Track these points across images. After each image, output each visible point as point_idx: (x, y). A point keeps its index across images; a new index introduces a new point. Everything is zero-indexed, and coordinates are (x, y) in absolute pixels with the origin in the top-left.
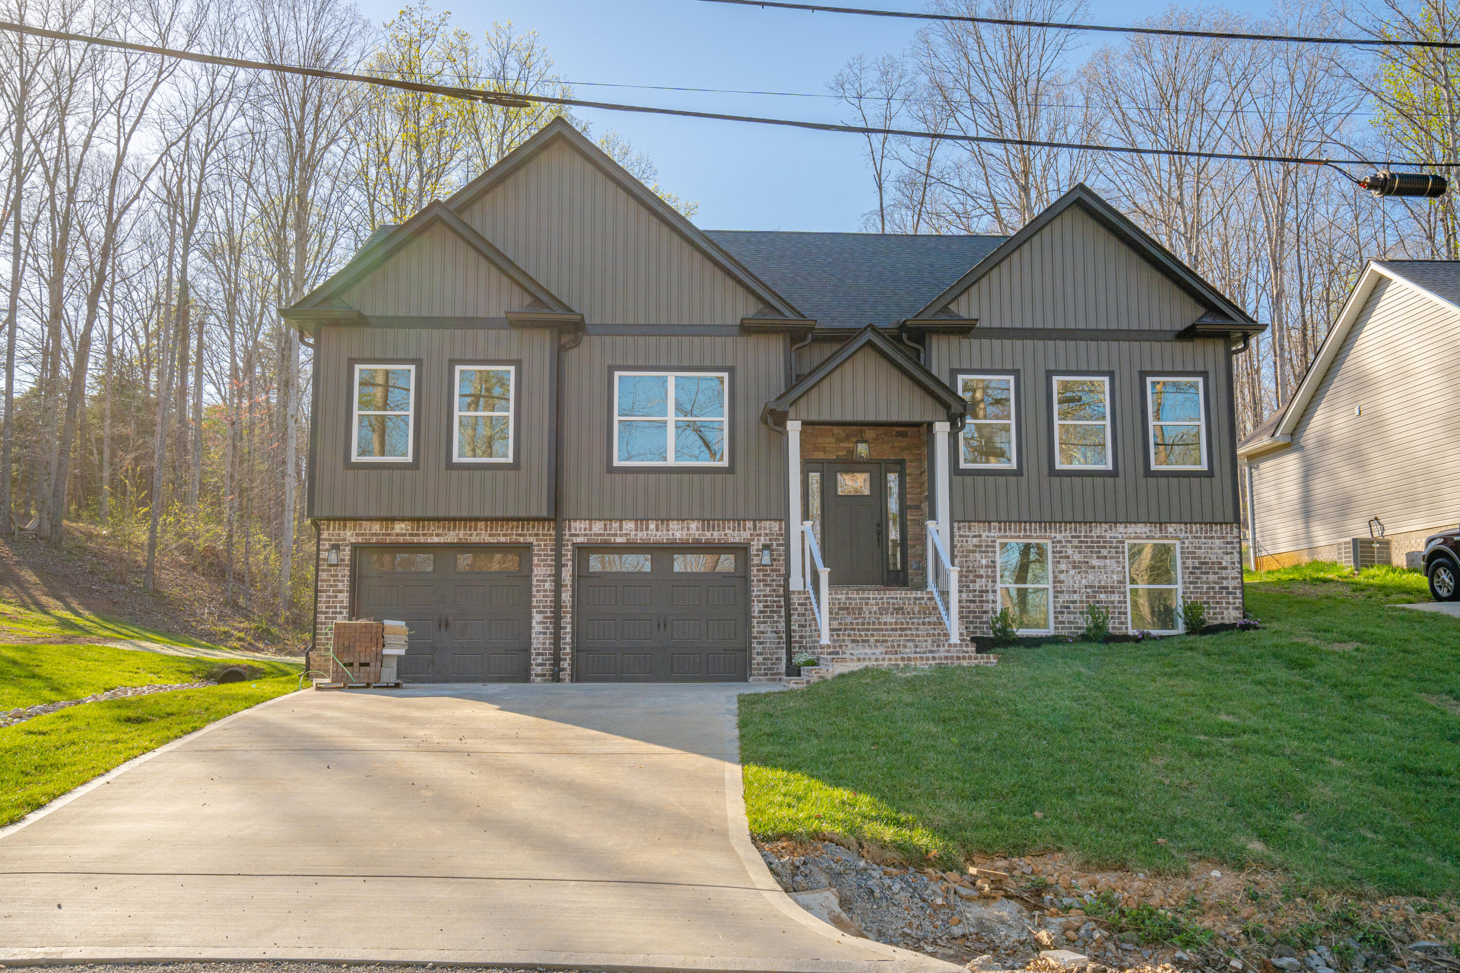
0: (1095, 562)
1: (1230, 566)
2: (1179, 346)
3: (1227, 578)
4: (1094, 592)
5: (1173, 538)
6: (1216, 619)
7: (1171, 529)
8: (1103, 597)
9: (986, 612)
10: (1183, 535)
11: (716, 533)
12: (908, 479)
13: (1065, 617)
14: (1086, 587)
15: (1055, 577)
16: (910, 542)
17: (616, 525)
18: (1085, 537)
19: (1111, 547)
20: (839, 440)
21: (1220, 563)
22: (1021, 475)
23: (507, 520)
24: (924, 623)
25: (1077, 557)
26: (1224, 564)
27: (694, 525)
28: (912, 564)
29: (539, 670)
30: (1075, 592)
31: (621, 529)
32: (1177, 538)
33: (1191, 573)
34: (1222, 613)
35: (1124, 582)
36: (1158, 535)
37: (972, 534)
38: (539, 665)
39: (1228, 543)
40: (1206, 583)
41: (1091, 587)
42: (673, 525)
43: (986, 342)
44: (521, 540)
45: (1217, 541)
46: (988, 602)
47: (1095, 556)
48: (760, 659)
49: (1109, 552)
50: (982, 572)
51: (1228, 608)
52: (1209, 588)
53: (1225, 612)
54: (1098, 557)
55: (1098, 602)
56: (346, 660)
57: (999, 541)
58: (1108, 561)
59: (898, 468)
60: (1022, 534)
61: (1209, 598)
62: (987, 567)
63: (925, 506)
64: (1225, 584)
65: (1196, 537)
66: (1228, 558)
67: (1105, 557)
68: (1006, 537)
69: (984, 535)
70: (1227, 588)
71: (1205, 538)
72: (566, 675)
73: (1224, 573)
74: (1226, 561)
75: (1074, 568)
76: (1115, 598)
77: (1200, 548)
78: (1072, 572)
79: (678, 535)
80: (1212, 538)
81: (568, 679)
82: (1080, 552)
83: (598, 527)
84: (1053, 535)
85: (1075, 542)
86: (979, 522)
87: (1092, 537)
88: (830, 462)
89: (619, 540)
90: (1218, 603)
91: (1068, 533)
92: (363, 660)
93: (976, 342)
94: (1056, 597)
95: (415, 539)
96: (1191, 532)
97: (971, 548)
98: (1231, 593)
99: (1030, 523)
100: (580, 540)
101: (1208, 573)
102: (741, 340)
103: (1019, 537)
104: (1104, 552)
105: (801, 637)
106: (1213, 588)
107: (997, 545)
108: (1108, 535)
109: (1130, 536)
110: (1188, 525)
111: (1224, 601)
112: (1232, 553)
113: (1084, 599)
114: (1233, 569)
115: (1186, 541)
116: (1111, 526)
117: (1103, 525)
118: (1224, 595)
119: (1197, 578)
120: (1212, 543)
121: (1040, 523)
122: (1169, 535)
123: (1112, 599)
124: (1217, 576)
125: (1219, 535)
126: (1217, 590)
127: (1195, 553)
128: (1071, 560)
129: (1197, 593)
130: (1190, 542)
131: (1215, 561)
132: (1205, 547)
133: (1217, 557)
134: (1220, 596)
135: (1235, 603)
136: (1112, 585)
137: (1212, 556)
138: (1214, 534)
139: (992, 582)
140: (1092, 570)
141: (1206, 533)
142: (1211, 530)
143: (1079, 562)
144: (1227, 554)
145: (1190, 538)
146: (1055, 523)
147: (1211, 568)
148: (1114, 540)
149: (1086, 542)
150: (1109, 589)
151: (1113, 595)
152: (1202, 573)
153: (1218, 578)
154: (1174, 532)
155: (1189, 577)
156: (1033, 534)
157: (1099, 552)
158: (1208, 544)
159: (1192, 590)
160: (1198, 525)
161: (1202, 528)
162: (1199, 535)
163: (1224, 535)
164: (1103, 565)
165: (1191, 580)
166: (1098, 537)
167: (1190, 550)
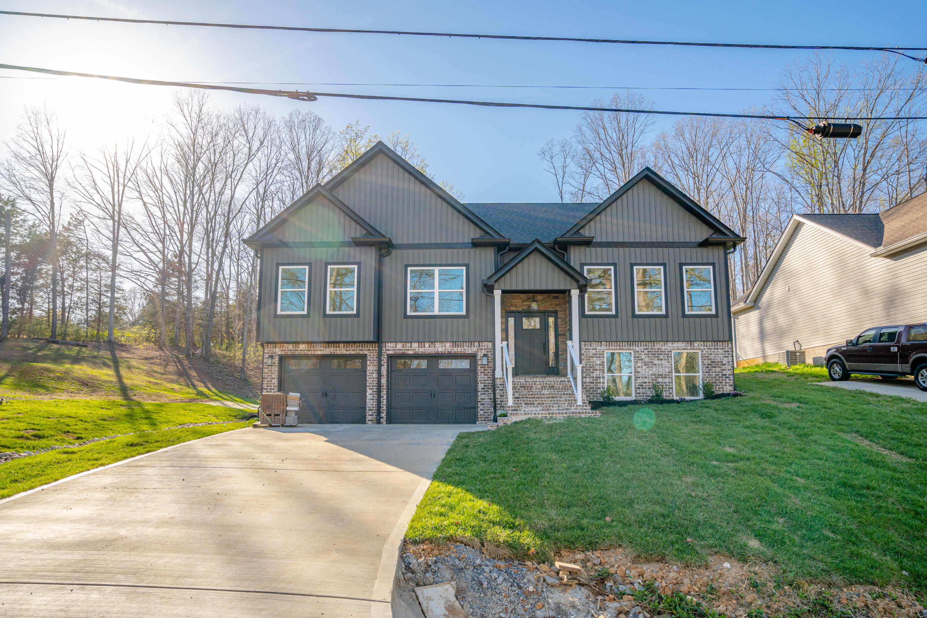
0: (656, 362)
1: (727, 364)
2: (699, 250)
3: (725, 370)
4: (656, 377)
5: (697, 349)
6: (720, 391)
7: (696, 344)
8: (660, 380)
9: (599, 388)
10: (702, 347)
11: (459, 349)
12: (559, 321)
13: (641, 391)
14: (651, 375)
15: (635, 370)
16: (560, 353)
17: (408, 345)
18: (651, 349)
19: (665, 354)
20: (523, 301)
21: (722, 362)
22: (618, 317)
23: (355, 342)
24: (564, 394)
25: (647, 359)
26: (724, 362)
27: (448, 345)
28: (561, 364)
29: (370, 418)
30: (646, 378)
31: (411, 347)
32: (699, 349)
33: (707, 367)
34: (723, 388)
35: (672, 372)
36: (689, 347)
37: (591, 348)
38: (370, 415)
39: (726, 351)
40: (715, 372)
41: (654, 375)
42: (438, 345)
43: (599, 249)
44: (361, 352)
45: (720, 351)
46: (600, 383)
47: (656, 359)
48: (482, 412)
49: (664, 357)
50: (597, 367)
51: (726, 385)
52: (716, 375)
53: (725, 388)
54: (658, 360)
55: (658, 383)
56: (268, 413)
57: (607, 351)
58: (663, 362)
59: (554, 315)
60: (618, 348)
61: (716, 380)
62: (600, 365)
63: (568, 334)
64: (724, 372)
65: (709, 349)
66: (726, 359)
67: (662, 360)
68: (610, 349)
69: (598, 348)
70: (726, 375)
71: (714, 349)
72: (384, 420)
73: (724, 367)
74: (725, 361)
75: (645, 365)
76: (667, 380)
77: (711, 354)
78: (644, 367)
79: (440, 350)
80: (718, 349)
81: (384, 422)
82: (648, 357)
83: (399, 346)
84: (634, 348)
85: (646, 352)
86: (596, 341)
87: (655, 349)
88: (519, 312)
89: (410, 352)
90: (721, 383)
91: (642, 347)
92: (276, 413)
93: (593, 249)
94: (636, 380)
95: (310, 353)
96: (707, 346)
97: (591, 355)
98: (727, 378)
99: (622, 342)
100: (390, 352)
101: (716, 367)
102: (472, 250)
103: (616, 349)
104: (661, 357)
105: (501, 401)
106: (718, 375)
107: (605, 353)
108: (663, 348)
109: (674, 348)
110: (705, 342)
111: (724, 381)
112: (728, 357)
113: (651, 381)
114: (729, 365)
115: (704, 351)
116: (664, 343)
117: (661, 343)
118: (724, 378)
119: (710, 370)
120: (718, 352)
121: (627, 342)
122: (695, 348)
123: (665, 381)
124: (720, 368)
125: (721, 347)
126: (720, 376)
127: (709, 357)
128: (643, 361)
129: (710, 377)
130: (706, 351)
131: (719, 361)
132: (714, 354)
133: (720, 359)
134: (722, 379)
135: (730, 382)
136: (665, 374)
137: (717, 358)
138: (718, 347)
139: (603, 372)
140: (654, 366)
141: (715, 347)
142: (717, 345)
143: (648, 362)
144: (726, 357)
145: (706, 349)
146: (635, 342)
147: (717, 365)
148: (666, 350)
149: (652, 352)
150: (664, 376)
151: (665, 379)
152: (712, 367)
153: (721, 370)
154: (698, 346)
155: (706, 369)
156: (624, 348)
157: (658, 357)
158: (716, 352)
159: (707, 376)
160: (710, 342)
161: (712, 344)
162: (711, 347)
163: (724, 347)
164: (660, 363)
165: (707, 371)
166: (658, 349)
167: (706, 355)
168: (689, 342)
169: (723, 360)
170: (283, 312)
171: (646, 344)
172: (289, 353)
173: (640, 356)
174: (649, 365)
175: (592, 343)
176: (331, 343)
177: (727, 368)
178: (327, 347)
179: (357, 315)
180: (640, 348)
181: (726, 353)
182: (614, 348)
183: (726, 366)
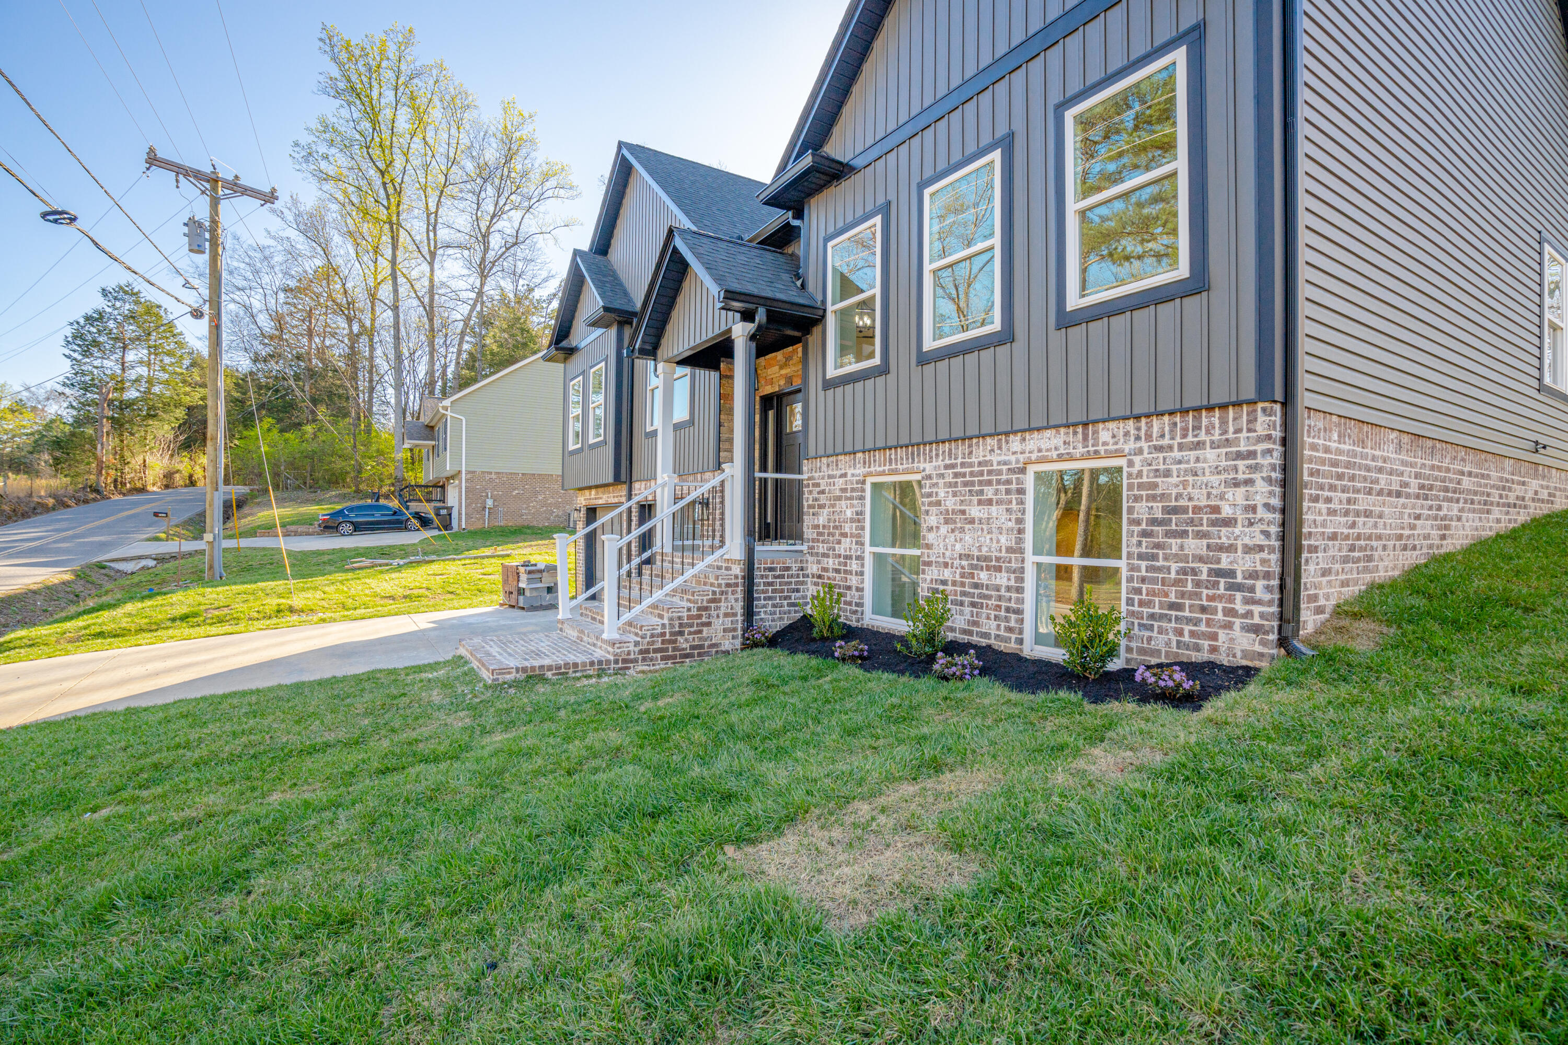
0: (975, 512)
1: (1241, 517)
3: (1231, 548)
4: (973, 567)
5: (1110, 455)
6: (1197, 648)
7: (1104, 434)
8: (983, 576)
9: (849, 588)
10: (1131, 445)
14: (961, 557)
15: (923, 538)
18: (963, 465)
19: (999, 482)
21: (1216, 509)
22: (888, 371)
23: (608, 485)
25: (950, 503)
26: (1227, 511)
30: (946, 565)
32: (1119, 454)
33: (1145, 534)
34: (1214, 637)
35: (1019, 551)
36: (1080, 450)
37: (839, 473)
39: (1239, 456)
40: (1178, 558)
41: (968, 557)
45: (1210, 454)
46: (851, 573)
47: (975, 499)
49: (997, 492)
50: (847, 528)
51: (1229, 626)
52: (1183, 571)
53: (1222, 635)
54: (980, 503)
55: (976, 586)
57: (870, 480)
58: (994, 508)
60: (887, 468)
61: (1182, 595)
62: (852, 520)
64: (1225, 562)
65: (1159, 449)
66: (1238, 495)
69: (850, 472)
70: (1231, 573)
71: (1181, 447)
73: (1224, 535)
74: (1232, 503)
75: (947, 522)
76: (1002, 579)
77: (1167, 474)
78: (944, 529)
80: (1198, 445)
82: (955, 494)
84: (922, 466)
85: (949, 476)
86: (846, 454)
87: (971, 465)
90: (1203, 609)
91: (940, 463)
94: (923, 572)
96: (1149, 437)
97: (838, 493)
98: (1239, 588)
99: (896, 448)
101: (1183, 534)
106: (1194, 572)
107: (868, 487)
108: (995, 458)
109: (1029, 458)
110: (1143, 420)
111: (1220, 606)
112: (1249, 482)
113: (958, 578)
114: (1251, 524)
115: (1137, 459)
116: (999, 440)
117: (989, 440)
118: (1222, 590)
119: (1158, 546)
120: (1198, 460)
121: (907, 447)
122: (1101, 448)
123: (998, 582)
124: (1205, 542)
125: (1216, 437)
126: (1204, 576)
127: (1155, 486)
128: (943, 508)
129: (1154, 581)
130: (1145, 460)
131: (1204, 503)
132: (1178, 470)
133: (1209, 494)
134: (1211, 592)
135: (1249, 614)
136: (998, 555)
137: (1195, 493)
138: (1203, 436)
139: (857, 543)
140: (970, 526)
141: (1184, 436)
142: (1197, 428)
143: (953, 512)
144: (1236, 484)
145: (1146, 450)
146: (925, 444)
147: (1191, 522)
148: (1005, 468)
149: (964, 475)
150: (993, 563)
151: (998, 575)
152: (1169, 534)
153: (1208, 546)
154: (1111, 441)
155: (1139, 544)
156: (899, 466)
157: (981, 492)
158: (1188, 462)
159: (1144, 573)
160: (1166, 418)
161: (1175, 424)
162: (1166, 441)
163: (1230, 436)
164: (986, 516)
165: (1144, 550)
166: (980, 464)
167: (1145, 479)
168: (1080, 429)
169: (1222, 497)
170: (571, 447)
171: (950, 450)
172: (587, 503)
173: (934, 490)
174: (955, 522)
175: (840, 457)
176: (597, 487)
177: (1239, 543)
178: (604, 493)
179: (605, 442)
180: (934, 464)
181: (1241, 464)
182: (879, 469)
183: (1237, 531)
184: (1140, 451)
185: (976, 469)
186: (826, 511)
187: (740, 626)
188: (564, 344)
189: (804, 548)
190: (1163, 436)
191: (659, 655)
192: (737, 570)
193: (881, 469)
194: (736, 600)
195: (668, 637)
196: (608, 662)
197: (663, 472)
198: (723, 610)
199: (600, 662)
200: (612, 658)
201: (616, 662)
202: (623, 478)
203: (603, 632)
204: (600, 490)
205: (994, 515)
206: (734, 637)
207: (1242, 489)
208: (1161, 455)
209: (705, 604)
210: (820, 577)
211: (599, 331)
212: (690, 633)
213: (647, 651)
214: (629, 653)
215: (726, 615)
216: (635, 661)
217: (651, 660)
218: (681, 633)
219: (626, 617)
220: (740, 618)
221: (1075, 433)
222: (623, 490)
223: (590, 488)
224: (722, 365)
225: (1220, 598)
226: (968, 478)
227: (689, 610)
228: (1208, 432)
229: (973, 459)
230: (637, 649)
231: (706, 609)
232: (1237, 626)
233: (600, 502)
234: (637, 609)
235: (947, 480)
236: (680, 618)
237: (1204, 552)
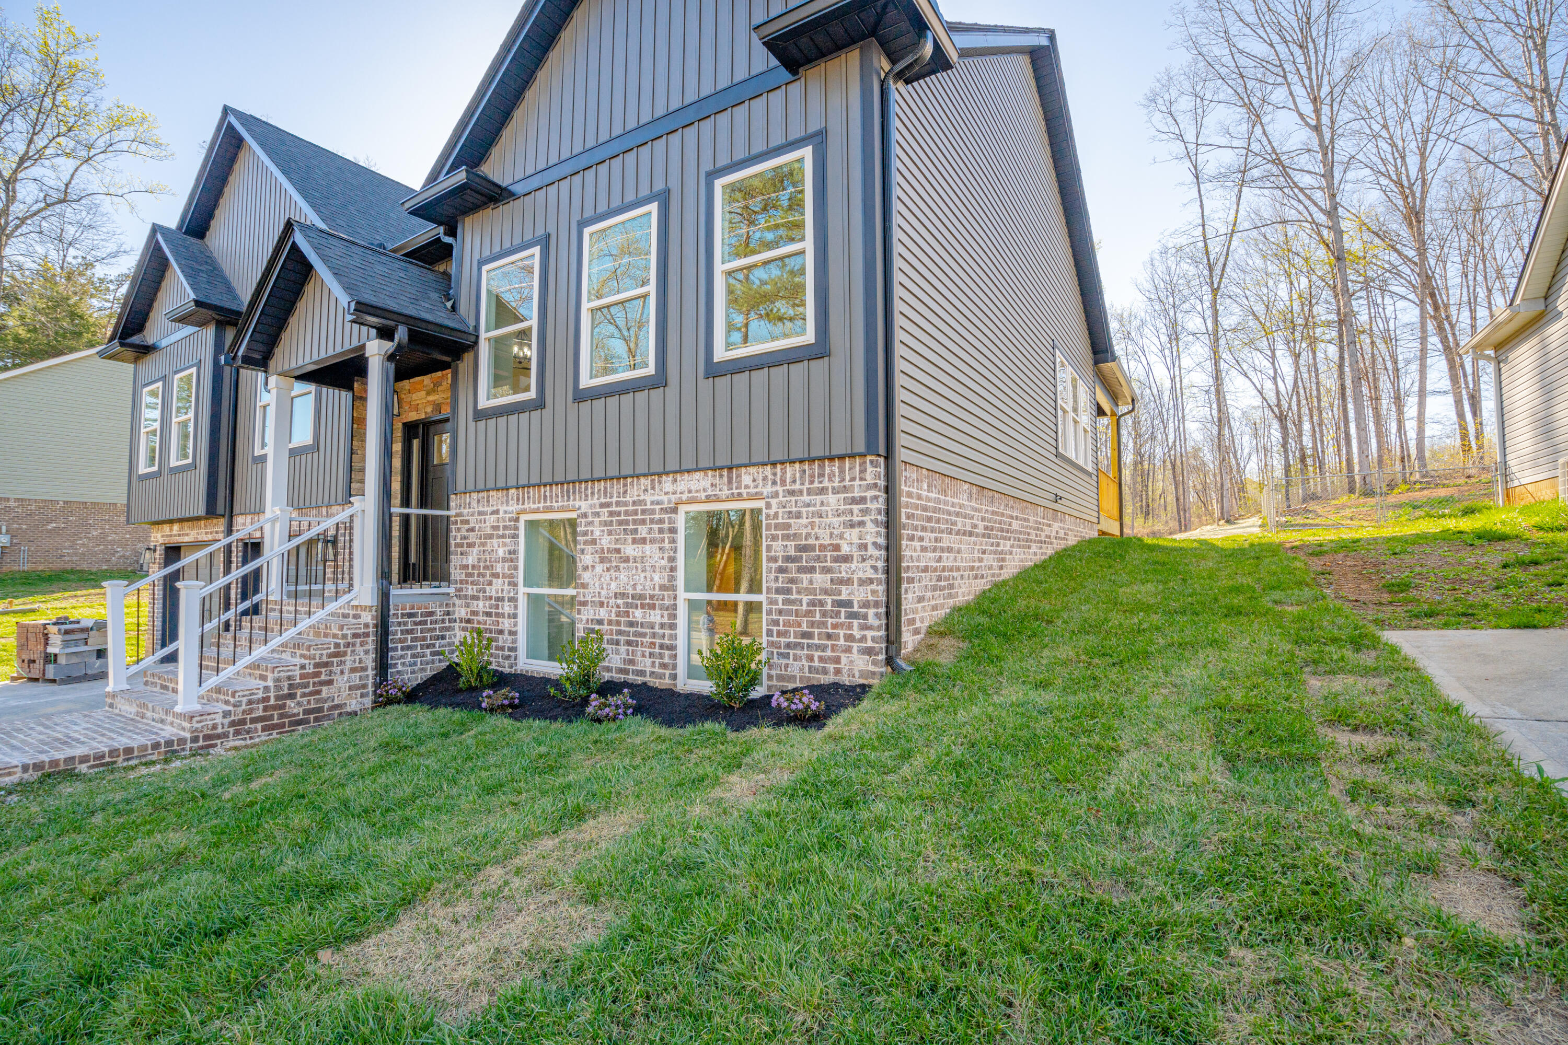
0: (630, 550)
1: (856, 554)
3: (848, 582)
4: (628, 605)
5: (751, 497)
6: (825, 672)
7: (747, 477)
8: (638, 614)
9: (502, 632)
10: (768, 490)
14: (616, 595)
15: (580, 577)
18: (618, 504)
19: (652, 521)
21: (837, 548)
22: (543, 405)
25: (606, 542)
26: (845, 549)
30: (602, 604)
32: (758, 496)
33: (781, 570)
34: (837, 660)
35: (675, 588)
36: (726, 492)
37: (490, 509)
39: (854, 501)
40: (809, 591)
41: (623, 595)
45: (832, 499)
46: (503, 615)
47: (630, 537)
49: (650, 531)
50: (498, 568)
51: (848, 650)
52: (812, 603)
53: (844, 660)
54: (634, 541)
55: (631, 624)
57: (524, 518)
58: (647, 547)
60: (541, 505)
61: (812, 624)
62: (504, 560)
64: (845, 593)
65: (792, 493)
66: (853, 535)
68: (528, 511)
69: (502, 509)
70: (849, 604)
71: (809, 491)
73: (844, 570)
74: (849, 542)
75: (602, 560)
76: (656, 617)
77: (798, 515)
78: (599, 568)
80: (823, 491)
82: (610, 533)
84: (577, 504)
85: (605, 514)
86: (498, 490)
87: (626, 504)
90: (829, 637)
91: (595, 501)
92: (32, 658)
94: (579, 611)
96: (783, 483)
97: (489, 531)
98: (856, 615)
99: (551, 485)
101: (812, 570)
104: (643, 531)
106: (821, 603)
107: (522, 525)
108: (648, 498)
109: (680, 498)
110: (779, 466)
111: (842, 633)
112: (861, 524)
113: (613, 617)
114: (864, 560)
115: (774, 502)
116: (653, 481)
117: (643, 480)
118: (843, 619)
119: (792, 581)
120: (822, 504)
121: (562, 484)
122: (743, 491)
123: (652, 619)
124: (829, 576)
125: (836, 484)
126: (829, 607)
127: (788, 526)
128: (598, 547)
129: (789, 613)
130: (780, 502)
131: (827, 542)
132: (807, 512)
133: (831, 534)
134: (834, 621)
135: (863, 639)
136: (652, 592)
137: (821, 532)
138: (826, 483)
139: (509, 584)
140: (625, 565)
141: (812, 482)
142: (821, 475)
143: (609, 551)
144: (852, 526)
145: (781, 494)
146: (580, 482)
147: (818, 559)
148: (658, 507)
149: (619, 514)
150: (648, 601)
151: (652, 612)
152: (801, 570)
153: (832, 580)
154: (752, 485)
155: (777, 579)
156: (555, 504)
157: (635, 531)
158: (815, 505)
159: (781, 606)
160: (797, 465)
161: (804, 471)
162: (797, 486)
163: (847, 483)
164: (640, 554)
165: (780, 585)
166: (634, 503)
167: (780, 520)
168: (725, 473)
169: (841, 537)
170: (143, 469)
171: (605, 488)
172: (167, 540)
173: (590, 529)
174: (610, 561)
175: (491, 493)
176: (181, 520)
177: (855, 576)
178: (192, 528)
179: (194, 466)
180: (590, 502)
181: (856, 508)
182: (533, 506)
183: (853, 566)
184: (775, 495)
185: (631, 508)
186: (475, 550)
187: (370, 681)
188: (135, 339)
189: (451, 590)
190: (794, 481)
191: (259, 726)
192: (368, 618)
193: (536, 506)
194: (367, 652)
195: (272, 702)
196: (182, 741)
197: (273, 505)
198: (349, 665)
199: (169, 743)
200: (188, 735)
201: (195, 739)
202: (220, 509)
203: (176, 703)
204: (186, 524)
205: (648, 553)
206: (362, 696)
207: (856, 530)
208: (793, 499)
209: (325, 659)
210: (468, 621)
211: (190, 329)
212: (304, 695)
213: (243, 722)
214: (214, 727)
215: (353, 670)
216: (225, 735)
217: (248, 733)
218: (291, 696)
219: (213, 681)
220: (370, 673)
221: (721, 476)
222: (220, 525)
223: (171, 522)
224: (356, 385)
225: (842, 625)
226: (623, 517)
227: (303, 667)
228: (830, 480)
229: (628, 499)
230: (226, 721)
231: (326, 664)
232: (855, 650)
233: (186, 539)
234: (229, 671)
235: (602, 518)
236: (289, 678)
237: (828, 585)
